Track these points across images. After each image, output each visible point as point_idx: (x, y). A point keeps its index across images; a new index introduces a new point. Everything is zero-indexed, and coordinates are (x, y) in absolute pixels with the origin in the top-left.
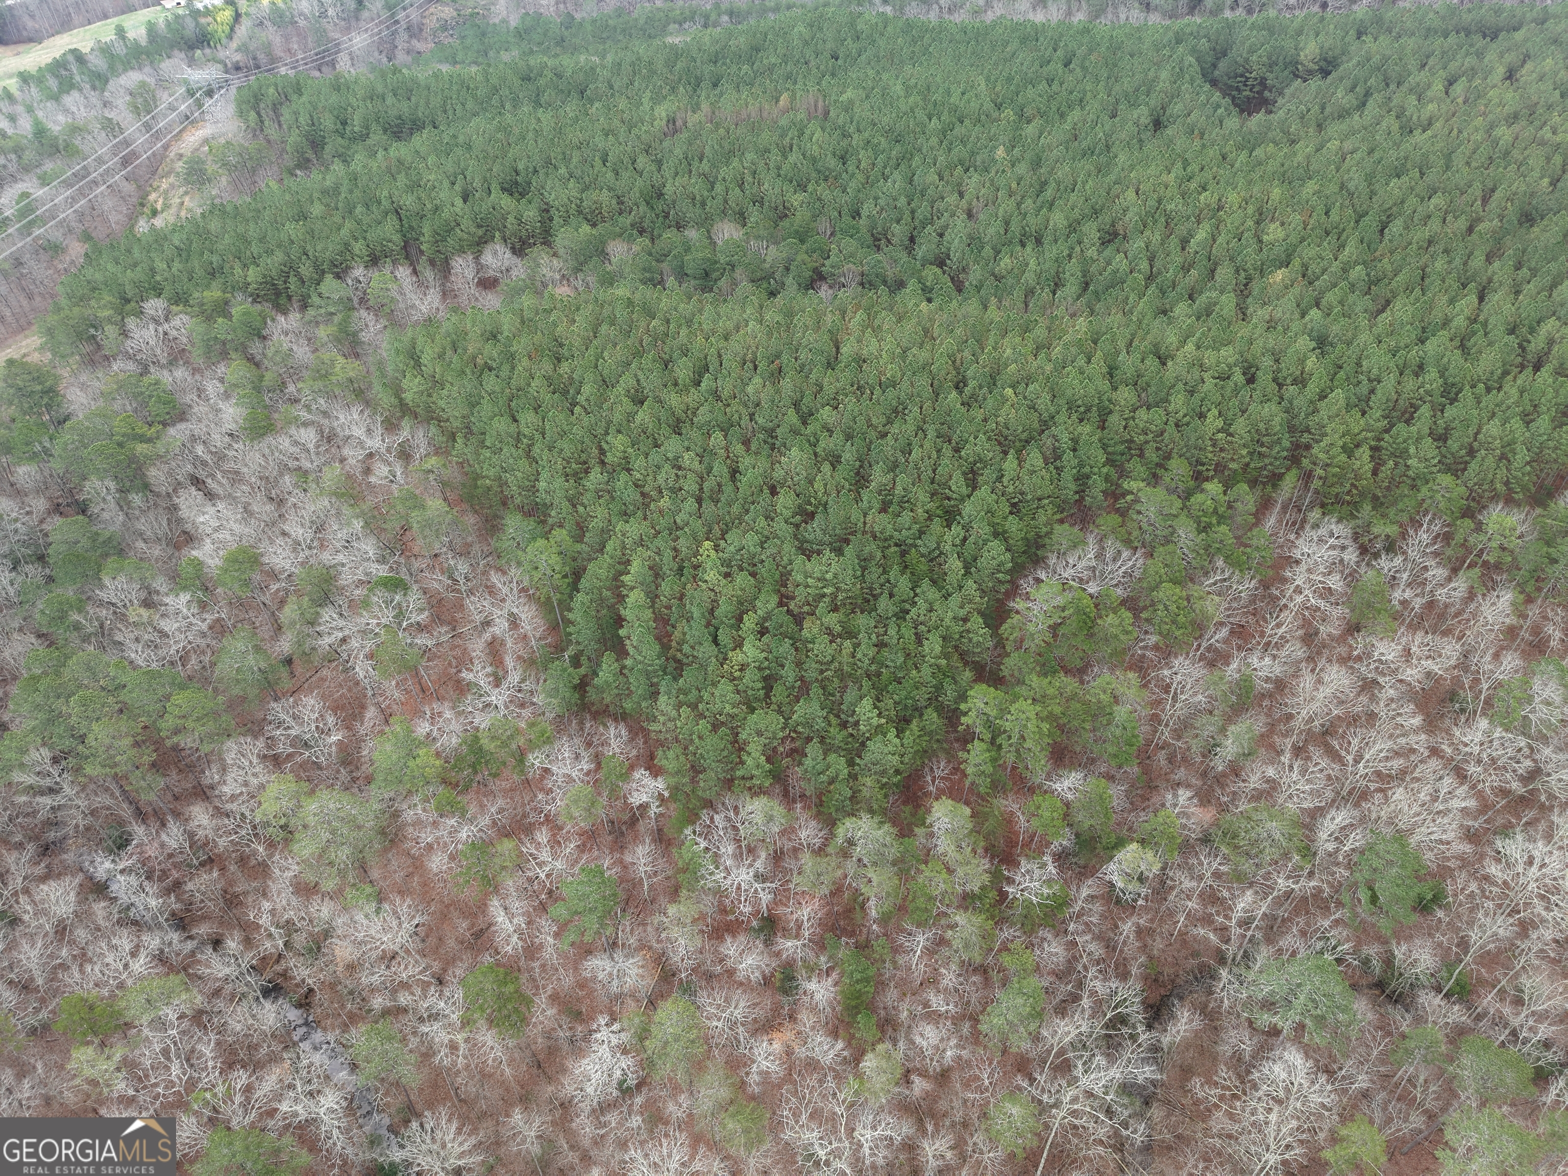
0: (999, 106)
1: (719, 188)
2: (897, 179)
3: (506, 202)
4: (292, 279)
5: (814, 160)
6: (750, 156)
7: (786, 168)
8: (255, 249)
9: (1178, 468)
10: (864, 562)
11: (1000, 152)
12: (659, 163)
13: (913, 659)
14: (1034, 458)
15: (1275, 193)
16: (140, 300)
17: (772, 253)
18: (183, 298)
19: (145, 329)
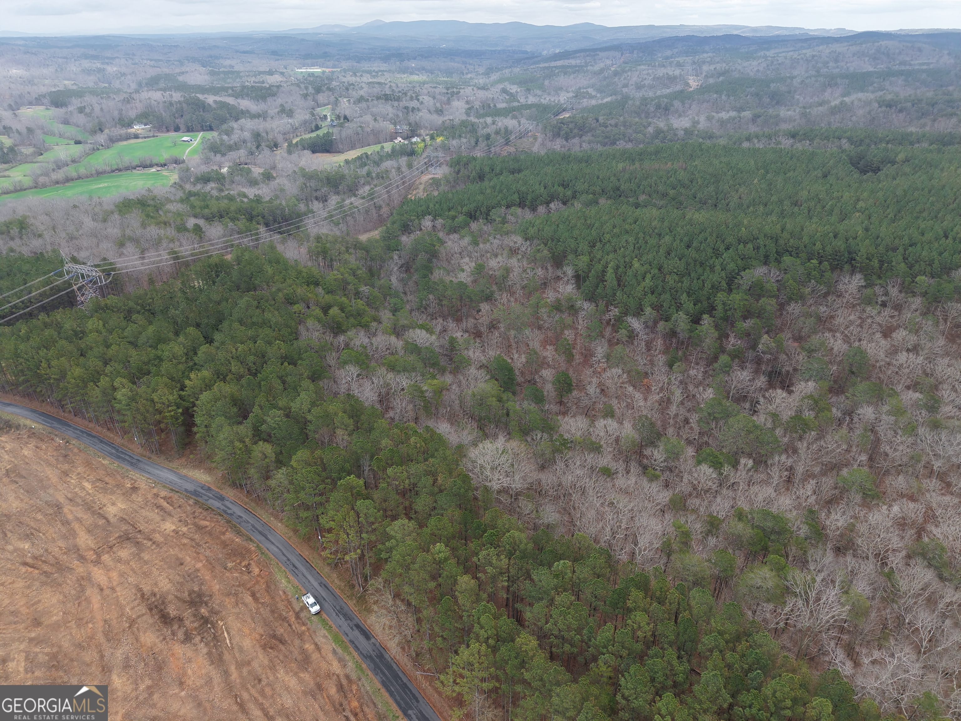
0: (758, 170)
1: (641, 187)
2: (712, 188)
3: (561, 189)
4: (478, 212)
5: (680, 181)
6: (655, 178)
7: (668, 182)
8: (466, 202)
9: (803, 255)
10: (688, 264)
11: (756, 181)
12: (619, 180)
13: (702, 289)
14: (750, 246)
15: (865, 194)
16: (424, 215)
17: (661, 203)
18: (440, 215)
19: (427, 223)
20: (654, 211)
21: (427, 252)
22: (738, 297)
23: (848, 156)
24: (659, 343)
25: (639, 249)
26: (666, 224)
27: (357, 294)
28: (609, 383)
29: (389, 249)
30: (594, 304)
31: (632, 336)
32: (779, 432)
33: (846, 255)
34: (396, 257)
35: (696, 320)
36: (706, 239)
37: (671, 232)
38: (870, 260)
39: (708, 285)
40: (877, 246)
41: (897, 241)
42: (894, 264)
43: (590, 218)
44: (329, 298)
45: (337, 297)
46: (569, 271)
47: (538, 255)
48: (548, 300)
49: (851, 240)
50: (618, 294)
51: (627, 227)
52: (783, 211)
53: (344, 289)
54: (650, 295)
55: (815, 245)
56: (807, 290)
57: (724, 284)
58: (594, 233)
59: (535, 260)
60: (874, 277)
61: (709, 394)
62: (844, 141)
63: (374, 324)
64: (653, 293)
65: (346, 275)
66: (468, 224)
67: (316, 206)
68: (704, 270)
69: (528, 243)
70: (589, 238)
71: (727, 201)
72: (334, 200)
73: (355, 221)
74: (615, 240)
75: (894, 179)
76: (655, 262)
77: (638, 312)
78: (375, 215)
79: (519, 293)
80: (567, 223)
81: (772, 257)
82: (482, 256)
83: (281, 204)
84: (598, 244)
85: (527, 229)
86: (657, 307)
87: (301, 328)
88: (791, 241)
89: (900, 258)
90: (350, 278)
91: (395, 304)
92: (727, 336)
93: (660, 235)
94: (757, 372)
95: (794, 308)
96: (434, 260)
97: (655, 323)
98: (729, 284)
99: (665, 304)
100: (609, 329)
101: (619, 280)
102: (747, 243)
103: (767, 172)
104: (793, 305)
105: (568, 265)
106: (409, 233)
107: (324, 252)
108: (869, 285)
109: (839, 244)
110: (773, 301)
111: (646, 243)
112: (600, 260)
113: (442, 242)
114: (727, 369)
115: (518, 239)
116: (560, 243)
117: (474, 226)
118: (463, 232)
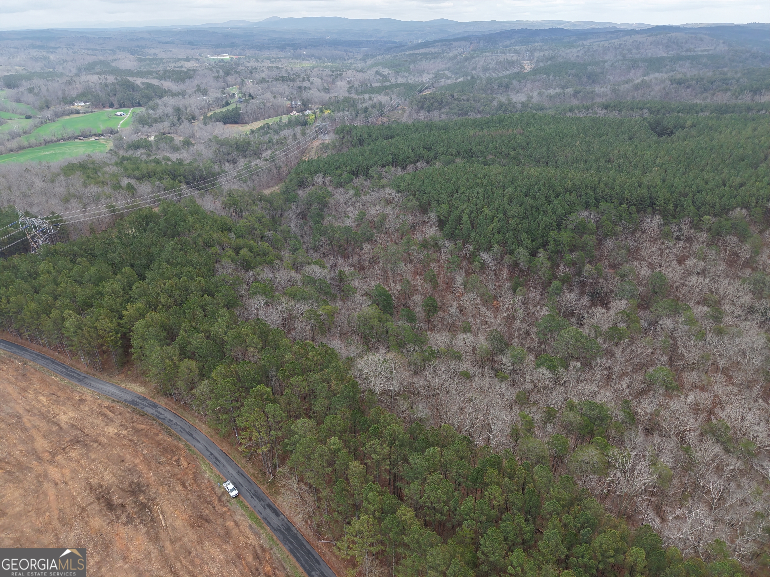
0: (579, 134)
1: (489, 149)
2: (543, 149)
3: (425, 151)
5: (519, 144)
6: (499, 142)
7: (509, 145)
8: (350, 162)
9: (616, 201)
10: (526, 209)
11: (578, 143)
12: (471, 144)
13: (537, 229)
14: (574, 194)
15: (662, 153)
16: (315, 174)
17: (505, 161)
18: (329, 173)
19: (318, 179)
20: (499, 168)
21: (319, 203)
22: (566, 235)
23: (648, 122)
24: (505, 272)
25: (488, 198)
26: (509, 178)
27: (263, 238)
28: (466, 304)
29: (288, 201)
30: (453, 242)
31: (484, 267)
32: (600, 340)
33: (649, 200)
34: (294, 207)
35: (534, 254)
36: (540, 190)
37: (513, 184)
38: (667, 204)
39: (542, 226)
40: (672, 193)
41: (687, 189)
42: (685, 206)
43: (449, 174)
44: (240, 241)
45: (247, 241)
46: (433, 216)
47: (409, 204)
48: (417, 240)
49: (652, 188)
50: (472, 234)
51: (478, 181)
52: (599, 166)
53: (252, 234)
54: (497, 234)
55: (624, 193)
56: (619, 229)
57: (555, 224)
58: (452, 186)
59: (406, 208)
60: (670, 217)
61: (545, 311)
62: (645, 111)
63: (277, 262)
64: (499, 233)
65: (254, 222)
66: (351, 180)
67: (228, 167)
68: (539, 214)
69: (400, 194)
70: (449, 190)
71: (556, 159)
72: (242, 162)
73: (260, 179)
74: (469, 191)
75: (684, 140)
76: (501, 208)
77: (488, 248)
78: (276, 174)
79: (394, 234)
80: (431, 178)
81: (592, 202)
82: (363, 205)
83: (198, 166)
84: (456, 195)
85: (399, 183)
86: (503, 244)
87: (218, 266)
88: (606, 190)
89: (690, 202)
90: (257, 225)
91: (294, 245)
92: (558, 266)
93: (504, 187)
94: (582, 293)
95: (609, 243)
96: (325, 209)
97: (502, 256)
98: (559, 225)
99: (509, 242)
100: (465, 262)
101: (472, 223)
102: (572, 192)
103: (586, 136)
104: (608, 240)
105: (432, 211)
106: (304, 188)
107: (235, 204)
108: (667, 223)
109: (643, 192)
110: (593, 238)
111: (493, 193)
112: (457, 207)
113: (331, 195)
114: (559, 292)
115: (392, 192)
116: (425, 194)
117: (356, 181)
118: (348, 186)
